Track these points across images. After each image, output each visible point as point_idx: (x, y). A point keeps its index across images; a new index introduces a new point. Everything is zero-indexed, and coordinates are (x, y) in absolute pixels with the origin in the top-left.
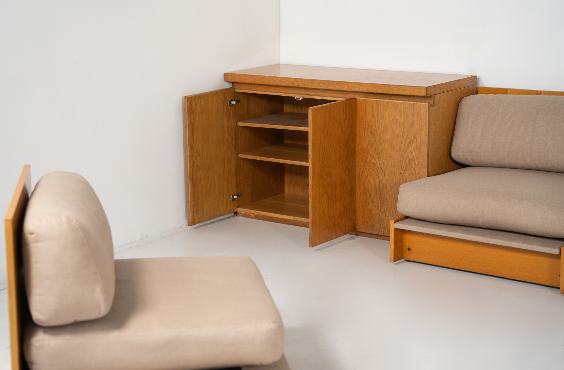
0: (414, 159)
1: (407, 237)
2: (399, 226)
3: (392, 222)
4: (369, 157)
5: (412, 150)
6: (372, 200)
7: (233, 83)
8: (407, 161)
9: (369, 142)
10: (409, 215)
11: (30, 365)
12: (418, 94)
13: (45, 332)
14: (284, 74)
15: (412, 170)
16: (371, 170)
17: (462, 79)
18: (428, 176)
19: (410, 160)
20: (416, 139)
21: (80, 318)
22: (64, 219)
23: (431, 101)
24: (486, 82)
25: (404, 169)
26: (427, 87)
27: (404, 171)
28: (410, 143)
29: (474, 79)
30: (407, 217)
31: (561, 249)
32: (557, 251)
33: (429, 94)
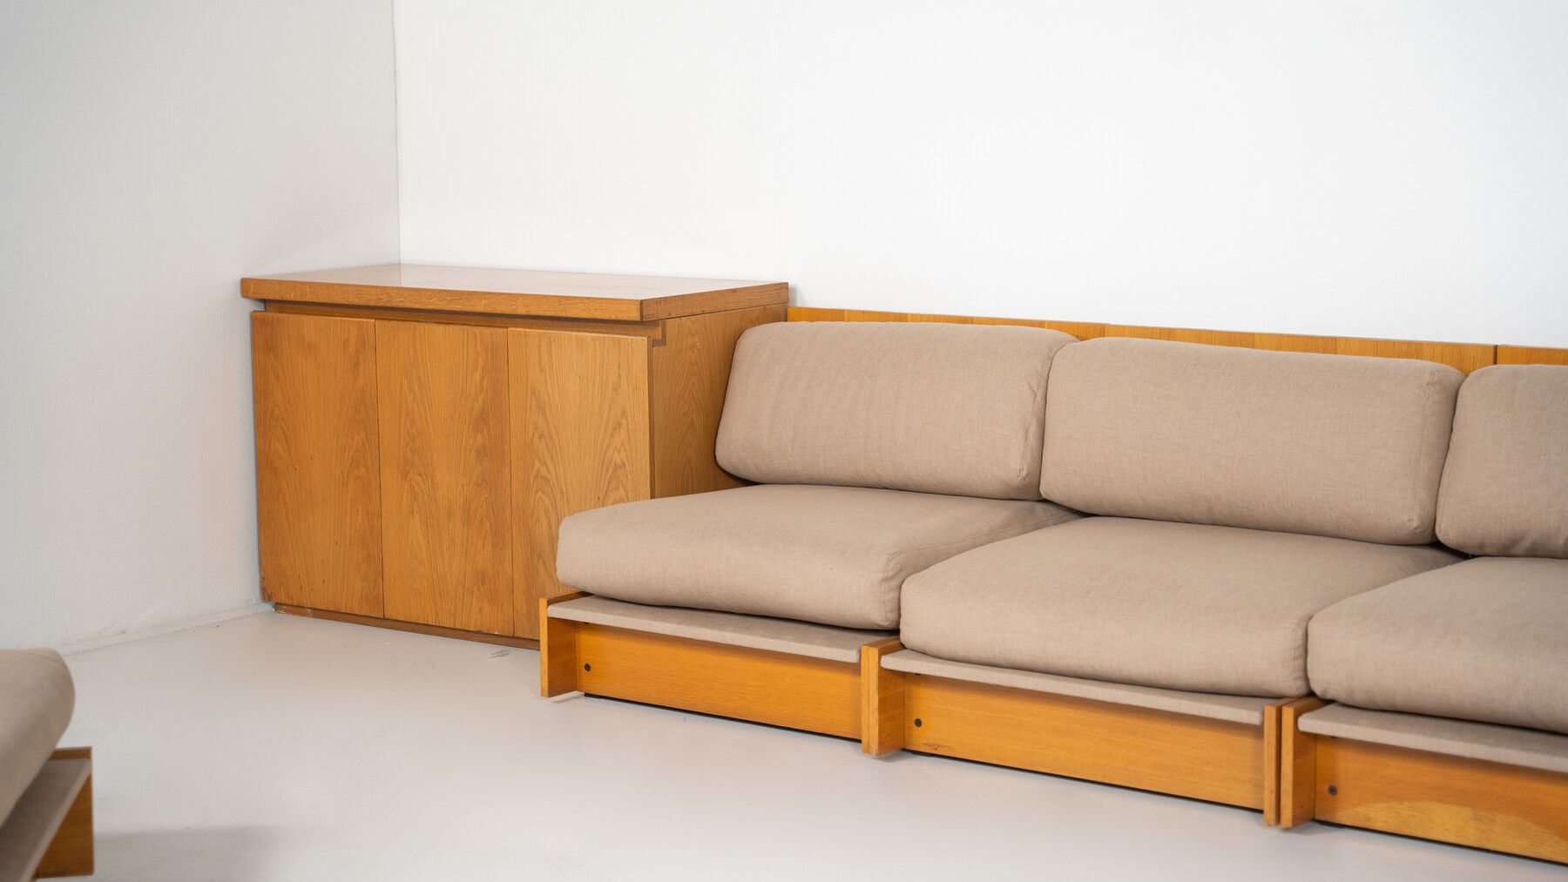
0: (624, 464)
1: (584, 639)
2: (561, 612)
3: (543, 602)
4: (537, 464)
5: (619, 446)
6: (544, 563)
7: (264, 301)
8: (611, 470)
9: (536, 428)
10: (587, 588)
12: (621, 316)
15: (621, 490)
16: (540, 493)
17: (744, 289)
18: (653, 498)
19: (616, 467)
20: (627, 419)
23: (658, 333)
24: (810, 296)
25: (605, 488)
26: (642, 302)
27: (606, 492)
28: (615, 429)
29: (782, 289)
30: (584, 594)
31: (864, 649)
32: (854, 656)
33: (651, 318)
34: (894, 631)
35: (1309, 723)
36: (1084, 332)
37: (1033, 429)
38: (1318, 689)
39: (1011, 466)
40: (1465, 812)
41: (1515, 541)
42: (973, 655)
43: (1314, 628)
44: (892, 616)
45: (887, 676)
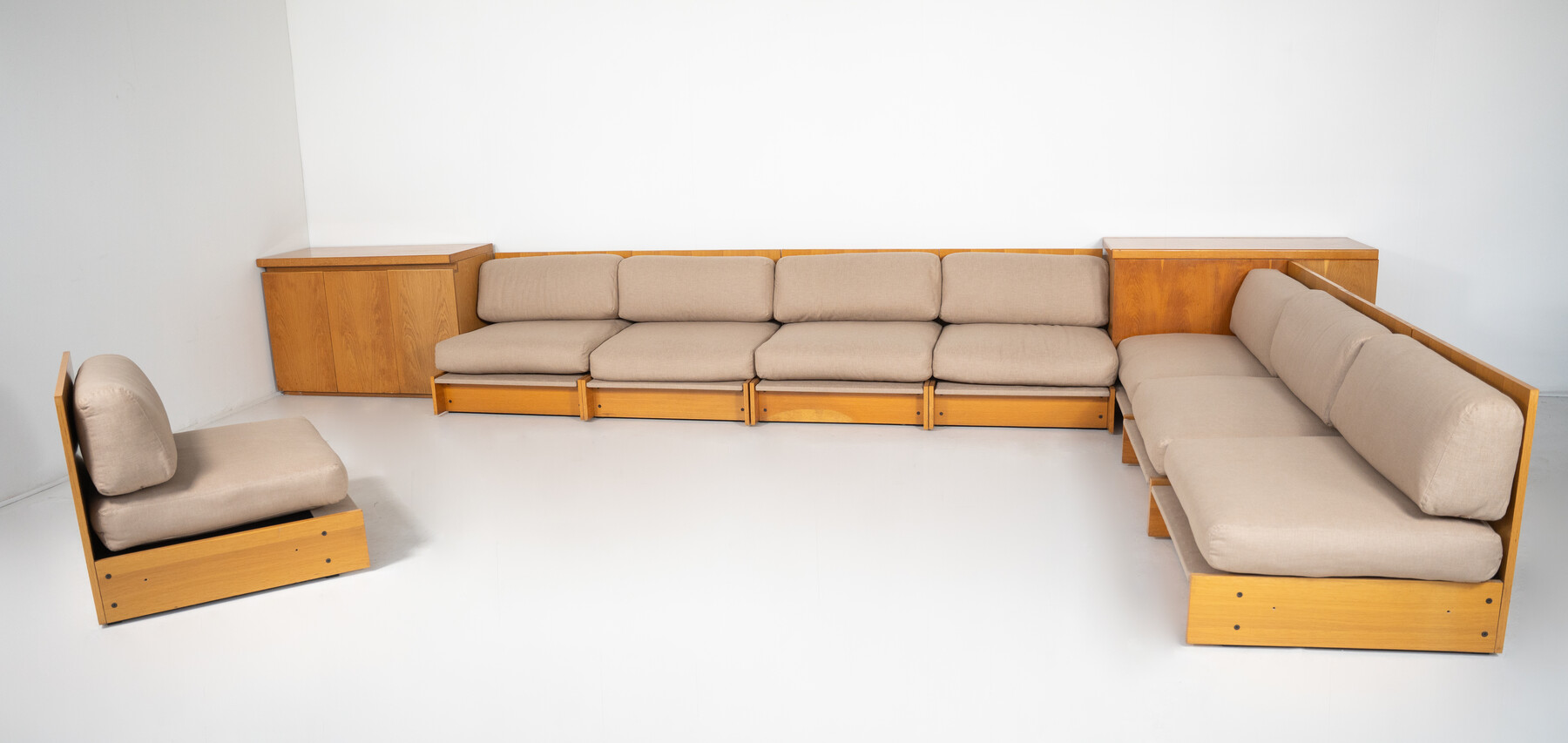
0: (446, 320)
1: (448, 391)
2: (440, 381)
3: (432, 378)
4: (404, 323)
5: (443, 313)
7: (265, 268)
8: (440, 325)
9: (403, 309)
10: (447, 370)
11: (100, 536)
12: (443, 262)
13: (112, 502)
14: (314, 255)
15: (445, 330)
16: (407, 335)
17: (479, 247)
18: (459, 334)
19: (442, 321)
20: (446, 302)
21: (146, 485)
22: (117, 391)
23: (455, 267)
24: (501, 248)
25: (438, 330)
26: (450, 255)
28: (440, 307)
29: (490, 246)
30: (446, 373)
31: (579, 381)
32: (574, 384)
33: (452, 262)
34: (588, 373)
35: (760, 388)
36: (627, 255)
37: (615, 292)
38: (760, 376)
39: (609, 307)
40: (813, 411)
41: (802, 317)
42: (624, 378)
43: (758, 354)
44: (587, 368)
45: (590, 390)
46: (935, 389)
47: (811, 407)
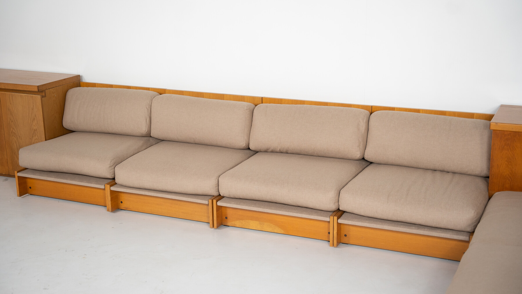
0: (37, 129)
1: (29, 181)
2: (21, 174)
3: (16, 172)
4: (12, 129)
5: (35, 125)
8: (33, 131)
9: (10, 119)
10: (27, 167)
12: (32, 90)
15: (36, 136)
16: (13, 137)
17: (67, 78)
18: (46, 140)
19: (34, 130)
20: (36, 117)
23: (44, 94)
25: (32, 136)
26: (38, 86)
27: (32, 137)
28: (33, 120)
29: (78, 77)
30: (26, 169)
31: (106, 185)
32: (103, 187)
33: (41, 90)
34: (113, 179)
35: (220, 203)
36: (161, 92)
37: (148, 119)
38: (222, 195)
39: (143, 129)
40: (257, 222)
41: (268, 149)
42: (134, 186)
43: (220, 179)
45: (112, 192)
46: (338, 219)
47: (256, 219)
